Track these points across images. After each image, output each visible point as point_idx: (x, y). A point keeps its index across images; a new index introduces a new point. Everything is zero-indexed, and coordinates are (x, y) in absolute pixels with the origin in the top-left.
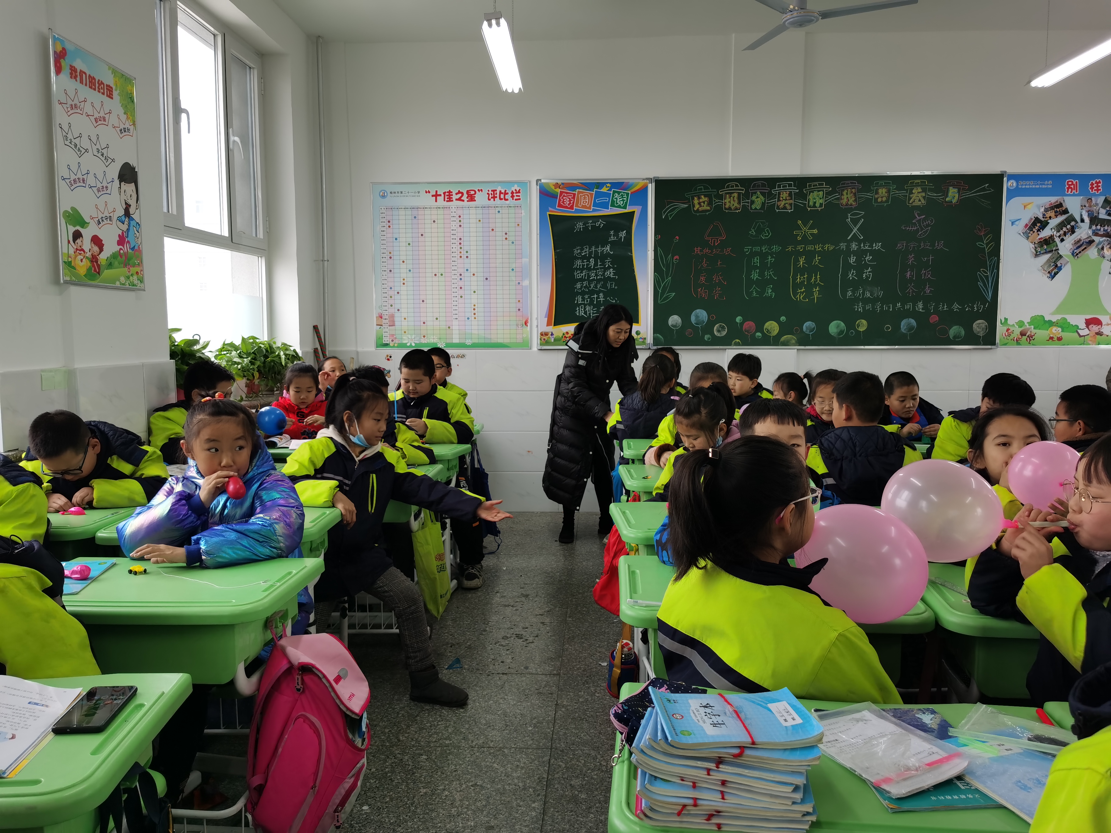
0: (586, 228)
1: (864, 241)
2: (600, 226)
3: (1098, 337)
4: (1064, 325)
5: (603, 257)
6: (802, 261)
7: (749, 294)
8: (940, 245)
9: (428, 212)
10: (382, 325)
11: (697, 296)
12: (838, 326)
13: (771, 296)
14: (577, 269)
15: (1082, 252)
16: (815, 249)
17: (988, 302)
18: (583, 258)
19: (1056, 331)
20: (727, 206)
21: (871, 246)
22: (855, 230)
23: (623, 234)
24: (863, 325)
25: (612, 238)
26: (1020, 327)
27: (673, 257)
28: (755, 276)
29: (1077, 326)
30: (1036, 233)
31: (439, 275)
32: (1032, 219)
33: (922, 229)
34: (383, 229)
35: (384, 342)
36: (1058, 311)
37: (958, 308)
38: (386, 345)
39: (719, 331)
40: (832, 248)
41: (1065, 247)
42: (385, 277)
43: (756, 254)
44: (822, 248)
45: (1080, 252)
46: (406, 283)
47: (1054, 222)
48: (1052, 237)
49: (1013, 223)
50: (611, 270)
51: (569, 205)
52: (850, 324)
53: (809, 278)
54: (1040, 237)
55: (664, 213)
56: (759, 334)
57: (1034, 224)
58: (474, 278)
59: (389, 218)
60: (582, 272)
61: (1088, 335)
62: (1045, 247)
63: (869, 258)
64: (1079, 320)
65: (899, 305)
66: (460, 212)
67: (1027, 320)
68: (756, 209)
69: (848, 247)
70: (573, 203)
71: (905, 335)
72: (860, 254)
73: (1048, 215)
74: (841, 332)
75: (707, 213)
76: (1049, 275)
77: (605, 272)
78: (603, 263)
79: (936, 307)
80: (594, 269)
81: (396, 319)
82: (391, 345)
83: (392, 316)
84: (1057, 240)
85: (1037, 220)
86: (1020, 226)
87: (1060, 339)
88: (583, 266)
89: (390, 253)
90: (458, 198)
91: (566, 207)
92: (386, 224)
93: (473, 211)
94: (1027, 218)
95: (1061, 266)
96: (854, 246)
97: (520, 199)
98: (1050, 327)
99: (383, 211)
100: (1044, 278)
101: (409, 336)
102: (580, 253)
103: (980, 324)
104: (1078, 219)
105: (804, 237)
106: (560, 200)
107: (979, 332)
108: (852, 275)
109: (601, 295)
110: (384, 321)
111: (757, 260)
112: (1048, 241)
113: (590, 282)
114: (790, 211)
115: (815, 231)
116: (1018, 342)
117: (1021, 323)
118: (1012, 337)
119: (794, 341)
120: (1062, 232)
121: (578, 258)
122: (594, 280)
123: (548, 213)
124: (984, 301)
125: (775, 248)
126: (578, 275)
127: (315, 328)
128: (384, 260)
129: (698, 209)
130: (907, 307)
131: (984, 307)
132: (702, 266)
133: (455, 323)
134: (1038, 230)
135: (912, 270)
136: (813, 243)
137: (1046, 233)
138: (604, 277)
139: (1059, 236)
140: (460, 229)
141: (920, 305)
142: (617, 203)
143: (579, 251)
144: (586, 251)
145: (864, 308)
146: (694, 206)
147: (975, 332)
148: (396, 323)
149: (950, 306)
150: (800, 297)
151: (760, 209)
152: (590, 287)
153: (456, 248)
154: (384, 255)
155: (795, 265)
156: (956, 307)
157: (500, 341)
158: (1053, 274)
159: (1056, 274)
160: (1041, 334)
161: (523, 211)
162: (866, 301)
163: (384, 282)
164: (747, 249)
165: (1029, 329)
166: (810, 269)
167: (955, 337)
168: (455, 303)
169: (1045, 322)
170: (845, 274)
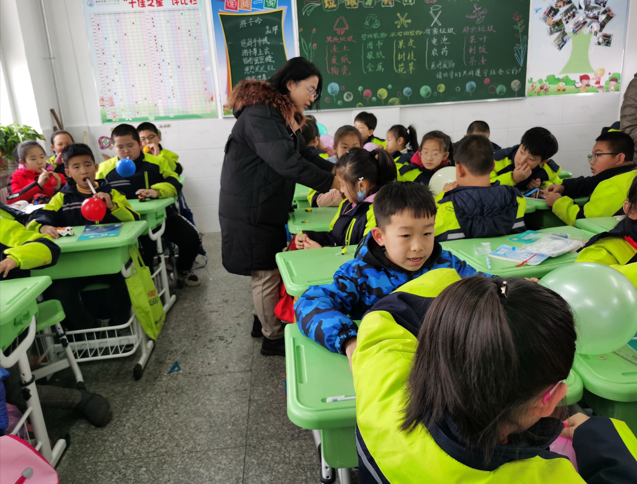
0: (248, 25)
1: (442, 27)
2: (258, 23)
3: (587, 87)
4: (567, 81)
5: (263, 47)
6: (401, 43)
7: (367, 70)
8: (490, 28)
9: (127, 16)
10: (104, 106)
11: (331, 72)
12: (426, 90)
13: (381, 71)
14: (245, 57)
15: (579, 30)
16: (410, 34)
17: (520, 67)
18: (249, 48)
19: (562, 85)
20: (348, 4)
21: (446, 31)
22: (436, 19)
23: (275, 28)
24: (442, 88)
25: (268, 32)
26: (540, 83)
27: (312, 45)
28: (370, 56)
29: (575, 81)
30: (551, 18)
31: (142, 65)
32: (548, 8)
33: (479, 17)
34: (95, 31)
35: (108, 119)
36: (564, 70)
37: (502, 73)
38: (110, 121)
39: (347, 98)
40: (421, 33)
41: (569, 27)
42: (101, 69)
43: (370, 40)
44: (415, 33)
45: (578, 30)
46: (118, 72)
47: (563, 10)
48: (561, 21)
49: (537, 11)
50: (270, 56)
51: (234, 6)
52: (434, 88)
53: (406, 57)
54: (553, 20)
55: (304, 10)
56: (374, 99)
57: (550, 12)
58: (169, 67)
59: (98, 22)
60: (248, 59)
61: (581, 87)
62: (556, 27)
63: (445, 39)
64: (575, 77)
65: (465, 72)
66: (152, 15)
67: (544, 78)
68: (368, 5)
69: (431, 32)
70: (237, 5)
71: (469, 93)
72: (439, 37)
73: (559, 5)
74: (428, 94)
75: (335, 10)
76: (558, 47)
77: (265, 58)
78: (263, 52)
79: (488, 73)
80: (257, 56)
81: (115, 101)
82: (114, 120)
83: (111, 99)
84: (564, 22)
85: (552, 9)
86: (541, 13)
87: (564, 90)
88: (249, 54)
89: (103, 50)
90: (149, 4)
91: (232, 9)
92: (97, 27)
93: (162, 14)
94: (545, 8)
95: (566, 41)
96: (435, 31)
97: (196, 3)
98: (558, 82)
99: (92, 16)
100: (555, 49)
101: (127, 113)
102: (246, 44)
103: (515, 83)
104: (577, 7)
105: (402, 26)
106: (227, 3)
107: (515, 88)
108: (434, 52)
109: (264, 75)
110: (106, 103)
111: (370, 45)
112: (559, 24)
113: (255, 66)
114: (391, 6)
115: (409, 21)
116: (538, 94)
117: (540, 81)
118: (535, 91)
119: (397, 102)
120: (567, 17)
121: (244, 48)
122: (257, 64)
123: (219, 14)
124: (518, 66)
125: (383, 35)
126: (246, 61)
127: (52, 111)
128: (99, 55)
129: (328, 7)
130: (470, 74)
131: (518, 71)
132: (333, 51)
133: (160, 101)
134: (553, 16)
135: (473, 47)
136: (408, 29)
137: (557, 18)
138: (265, 62)
139: (565, 20)
140: (154, 29)
141: (478, 72)
142: (269, 4)
143: (245, 43)
144: (250, 43)
145: (443, 76)
146: (325, 5)
147: (512, 88)
148: (115, 104)
149: (497, 71)
150: (401, 70)
151: (371, 6)
152: (255, 70)
153: (153, 44)
154: (98, 52)
155: (397, 47)
156: (501, 71)
157: (195, 113)
158: (561, 46)
159: (563, 46)
160: (553, 87)
161: (200, 13)
162: (444, 71)
163: (101, 72)
164: (364, 36)
165: (545, 85)
166: (407, 50)
167: (500, 93)
168: (158, 86)
169: (556, 79)
170: (430, 52)
